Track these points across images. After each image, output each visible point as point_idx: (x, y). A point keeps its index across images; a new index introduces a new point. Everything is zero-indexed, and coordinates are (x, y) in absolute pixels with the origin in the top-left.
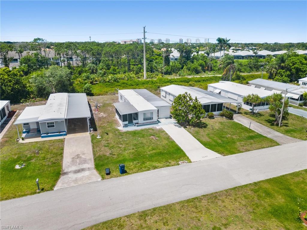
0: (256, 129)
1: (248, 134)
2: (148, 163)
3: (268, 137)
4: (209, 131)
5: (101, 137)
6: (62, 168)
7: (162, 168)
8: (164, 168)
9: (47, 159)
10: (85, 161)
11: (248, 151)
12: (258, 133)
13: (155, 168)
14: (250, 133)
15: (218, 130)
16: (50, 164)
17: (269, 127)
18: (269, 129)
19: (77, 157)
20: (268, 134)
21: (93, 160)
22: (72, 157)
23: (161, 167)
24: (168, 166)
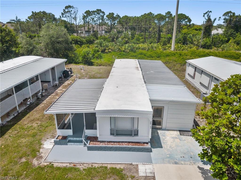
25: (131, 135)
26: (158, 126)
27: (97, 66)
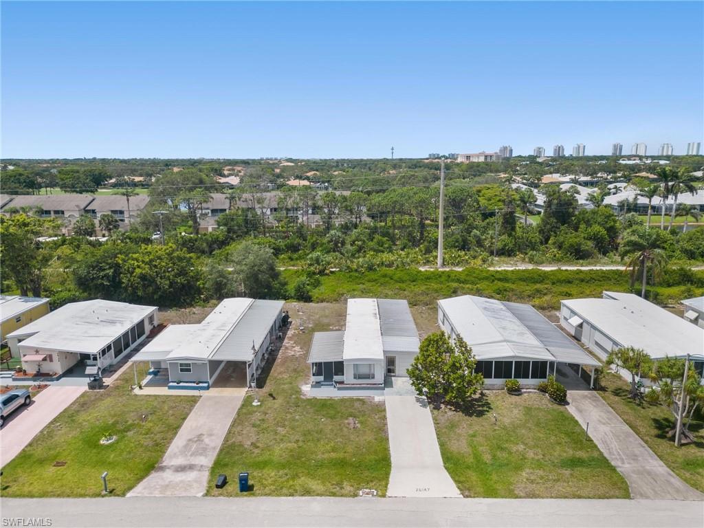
0: (604, 442)
1: (571, 452)
2: (303, 478)
3: (618, 469)
4: (482, 426)
5: (259, 403)
6: (162, 458)
7: (318, 498)
8: (323, 497)
9: (152, 433)
10: (203, 451)
11: (532, 498)
12: (601, 454)
13: (307, 492)
14: (581, 449)
15: (505, 428)
16: (151, 443)
17: (646, 442)
18: (641, 449)
19: (196, 439)
20: (625, 461)
21: (218, 450)
22: (189, 438)
23: (318, 495)
24: (334, 495)
25: (369, 378)
26: (392, 374)
27: (318, 302)
